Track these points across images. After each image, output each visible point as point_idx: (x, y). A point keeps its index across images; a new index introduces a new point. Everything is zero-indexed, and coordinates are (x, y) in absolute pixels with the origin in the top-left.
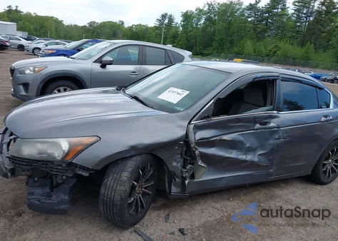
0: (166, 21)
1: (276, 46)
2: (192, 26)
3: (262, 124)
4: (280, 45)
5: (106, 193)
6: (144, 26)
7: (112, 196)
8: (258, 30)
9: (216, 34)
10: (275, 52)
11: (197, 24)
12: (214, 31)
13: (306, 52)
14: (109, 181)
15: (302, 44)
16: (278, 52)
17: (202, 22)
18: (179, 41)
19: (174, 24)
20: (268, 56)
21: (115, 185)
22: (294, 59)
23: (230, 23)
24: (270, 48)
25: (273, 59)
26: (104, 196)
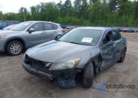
0: (23, 11)
1: (70, 19)
2: (36, 12)
3: (112, 46)
4: (72, 18)
5: (87, 76)
6: (13, 13)
7: (90, 77)
8: (63, 13)
9: (47, 15)
10: (70, 21)
11: (38, 12)
12: (46, 14)
13: (81, 21)
14: (87, 72)
15: (79, 17)
16: (72, 21)
17: (40, 10)
18: (31, 19)
19: (27, 12)
20: (68, 23)
21: (90, 73)
22: (77, 23)
23: (51, 11)
24: (68, 19)
25: (70, 24)
26: (87, 77)
